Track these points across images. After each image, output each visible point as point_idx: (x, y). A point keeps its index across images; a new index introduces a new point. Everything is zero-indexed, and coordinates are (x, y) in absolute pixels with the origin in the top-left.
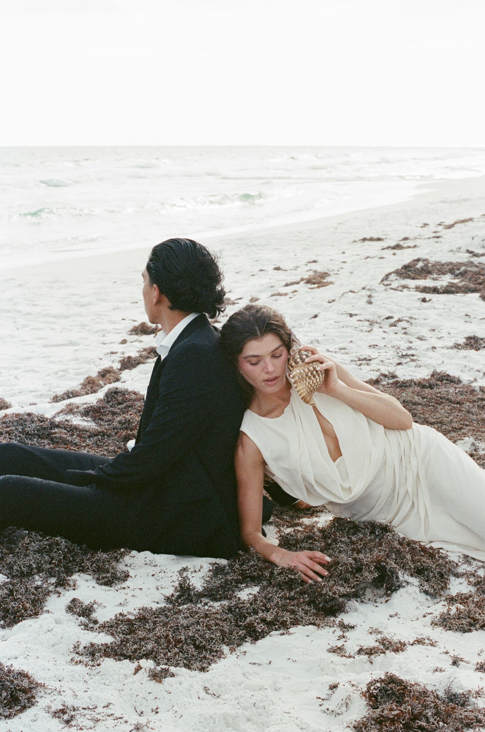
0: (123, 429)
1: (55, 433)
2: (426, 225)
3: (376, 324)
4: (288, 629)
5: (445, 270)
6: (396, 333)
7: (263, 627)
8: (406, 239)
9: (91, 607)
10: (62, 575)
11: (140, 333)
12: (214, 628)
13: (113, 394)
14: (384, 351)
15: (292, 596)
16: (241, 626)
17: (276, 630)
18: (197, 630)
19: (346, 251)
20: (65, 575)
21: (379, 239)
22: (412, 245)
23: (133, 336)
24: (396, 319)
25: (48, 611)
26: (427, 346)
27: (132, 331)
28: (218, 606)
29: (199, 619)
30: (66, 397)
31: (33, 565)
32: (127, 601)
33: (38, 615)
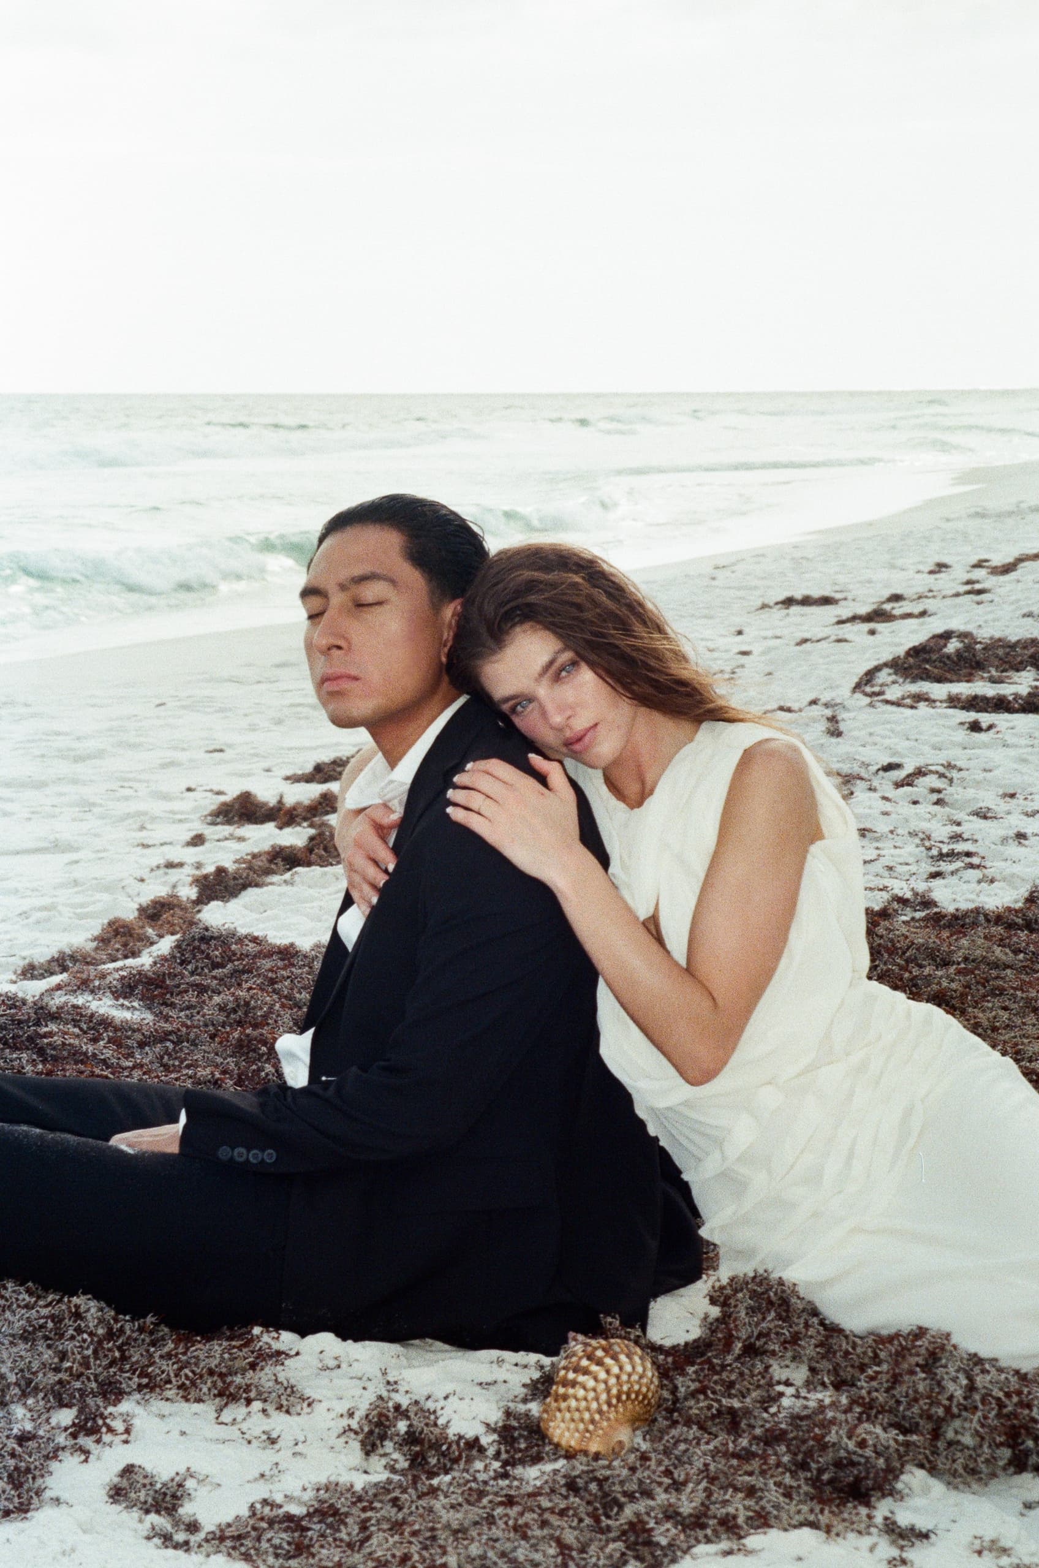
0: (231, 1025)
1: (50, 1034)
2: (941, 567)
3: (858, 782)
4: (740, 1537)
5: (1019, 659)
6: (915, 803)
7: (674, 1531)
8: (896, 598)
9: (180, 1485)
10: (90, 1401)
11: (236, 819)
12: (538, 1533)
13: (197, 943)
14: (890, 844)
15: (744, 1449)
16: (609, 1529)
17: (708, 1541)
18: (490, 1539)
19: (746, 630)
20: (100, 1401)
21: (826, 601)
22: (916, 611)
23: (220, 828)
24: (909, 769)
25: (58, 1500)
26: (1002, 833)
27: (218, 816)
28: (535, 1479)
29: (493, 1510)
30: (57, 969)
31: (9, 1375)
32: (280, 1467)
33: (27, 1511)
